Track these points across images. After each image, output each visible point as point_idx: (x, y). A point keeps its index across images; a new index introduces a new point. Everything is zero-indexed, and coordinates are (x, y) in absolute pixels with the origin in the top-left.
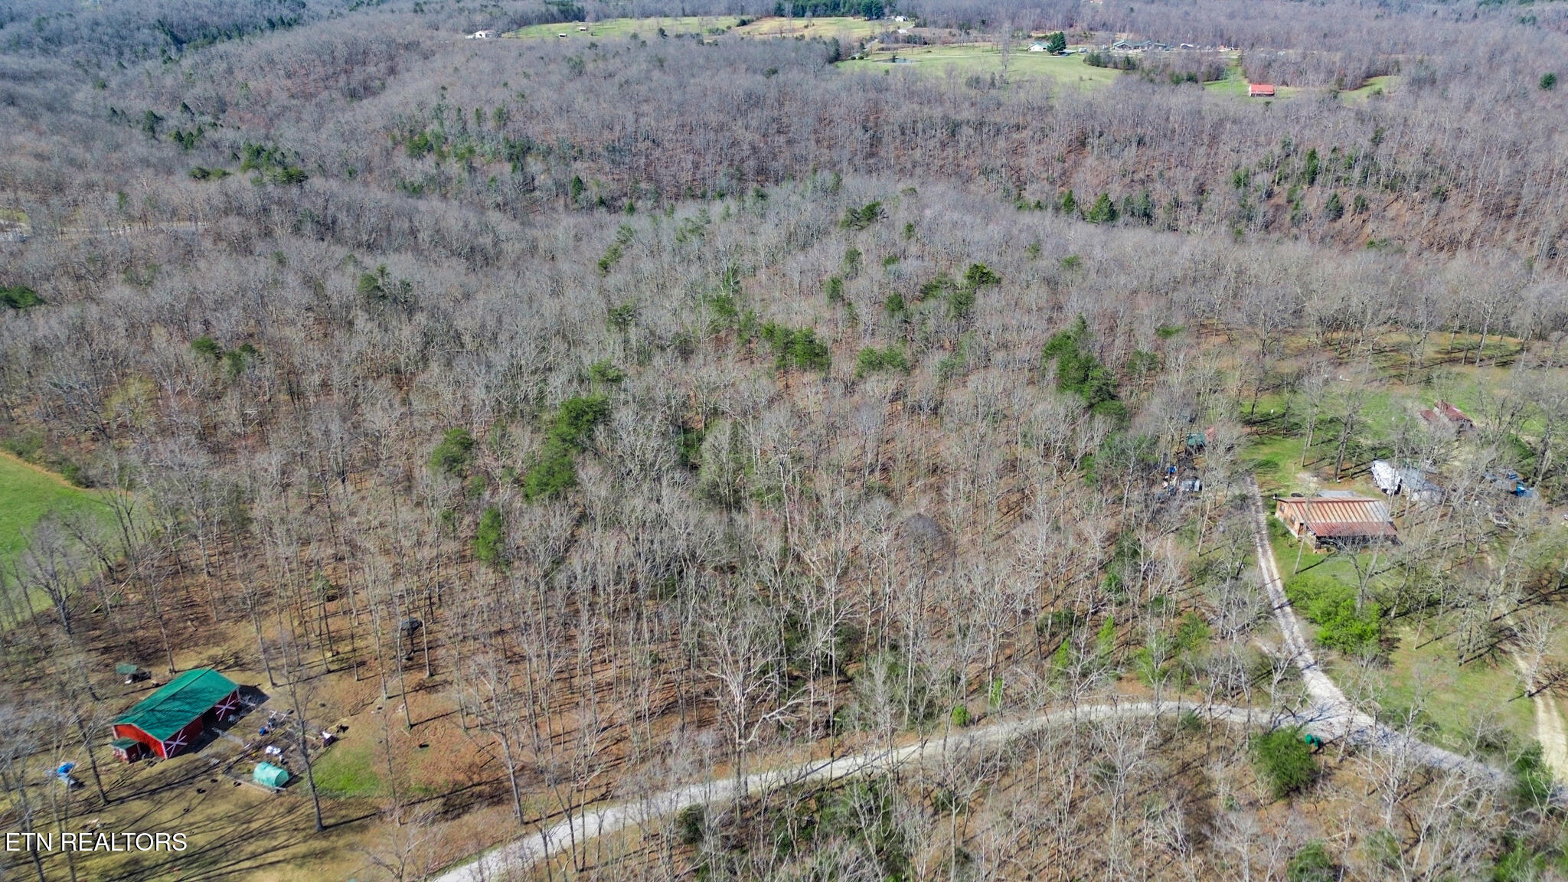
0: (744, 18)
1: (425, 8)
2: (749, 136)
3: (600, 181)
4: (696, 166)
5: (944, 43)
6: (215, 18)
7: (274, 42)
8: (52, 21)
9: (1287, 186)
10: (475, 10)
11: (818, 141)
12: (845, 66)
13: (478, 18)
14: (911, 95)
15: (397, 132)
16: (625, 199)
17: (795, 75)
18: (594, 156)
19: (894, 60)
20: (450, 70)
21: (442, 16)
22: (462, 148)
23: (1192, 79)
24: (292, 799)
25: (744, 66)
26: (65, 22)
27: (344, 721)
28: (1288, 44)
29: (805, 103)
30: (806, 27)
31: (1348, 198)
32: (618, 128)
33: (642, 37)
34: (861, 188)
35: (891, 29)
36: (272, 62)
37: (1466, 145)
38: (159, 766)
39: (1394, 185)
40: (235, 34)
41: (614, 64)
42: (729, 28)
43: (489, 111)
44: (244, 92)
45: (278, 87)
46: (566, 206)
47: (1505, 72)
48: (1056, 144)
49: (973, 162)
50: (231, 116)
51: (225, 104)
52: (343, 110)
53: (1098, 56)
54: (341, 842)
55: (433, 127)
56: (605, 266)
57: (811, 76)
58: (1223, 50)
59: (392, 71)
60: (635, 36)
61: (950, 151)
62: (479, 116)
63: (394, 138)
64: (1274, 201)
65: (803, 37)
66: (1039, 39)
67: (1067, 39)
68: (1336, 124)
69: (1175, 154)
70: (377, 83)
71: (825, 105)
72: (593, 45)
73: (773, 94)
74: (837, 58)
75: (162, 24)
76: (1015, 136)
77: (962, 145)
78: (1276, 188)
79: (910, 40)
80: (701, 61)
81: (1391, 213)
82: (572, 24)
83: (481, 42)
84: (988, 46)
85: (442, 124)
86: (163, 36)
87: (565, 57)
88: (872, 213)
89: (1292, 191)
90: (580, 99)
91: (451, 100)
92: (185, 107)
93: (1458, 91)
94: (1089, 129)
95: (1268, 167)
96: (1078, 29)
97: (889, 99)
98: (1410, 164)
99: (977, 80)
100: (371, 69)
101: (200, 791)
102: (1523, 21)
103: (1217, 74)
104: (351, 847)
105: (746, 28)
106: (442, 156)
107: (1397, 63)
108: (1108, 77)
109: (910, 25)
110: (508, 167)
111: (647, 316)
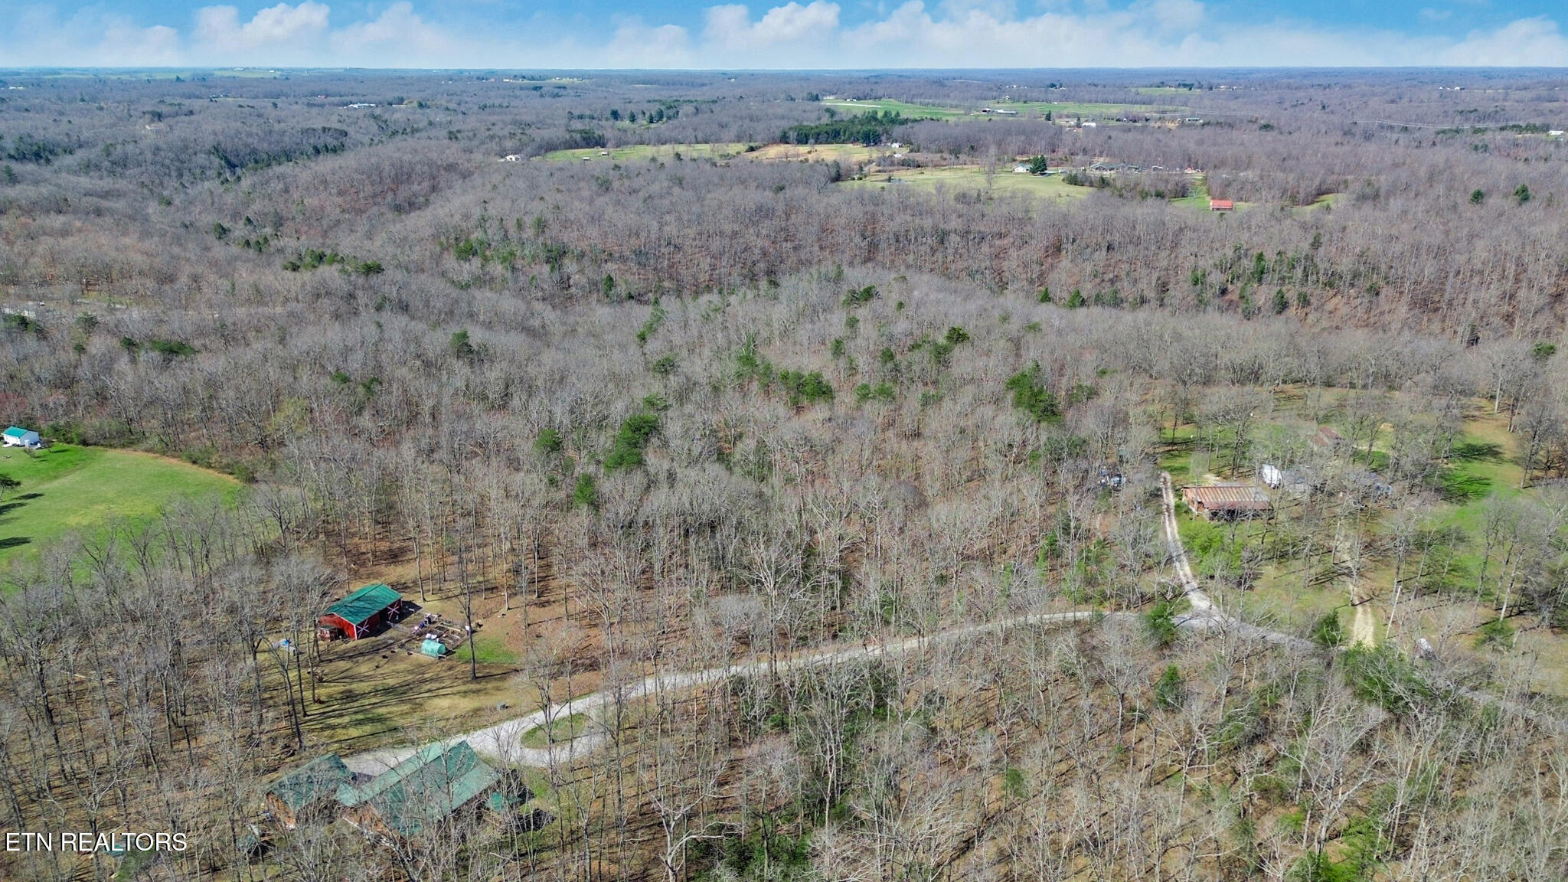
0: (752, 144)
1: (459, 135)
2: (760, 243)
3: (628, 279)
4: (713, 268)
5: (936, 166)
6: (265, 145)
7: (326, 164)
8: (119, 147)
9: (1240, 285)
10: (504, 137)
11: (821, 248)
12: (845, 185)
13: (509, 144)
14: (904, 208)
15: (443, 239)
16: (650, 295)
17: (800, 191)
18: (623, 259)
19: (889, 180)
20: (489, 187)
21: (475, 142)
22: (505, 251)
23: (1160, 195)
24: (450, 663)
25: (755, 184)
26: (130, 148)
27: (480, 622)
28: (1249, 166)
29: (810, 215)
30: (809, 152)
31: (1291, 294)
32: (644, 235)
33: (660, 160)
34: (858, 276)
35: (888, 154)
36: (325, 182)
37: (1397, 248)
38: (351, 644)
39: (1331, 282)
40: (284, 158)
41: (638, 182)
42: (738, 153)
43: (529, 221)
44: (300, 207)
45: (332, 204)
46: (598, 301)
47: (1440, 189)
48: (1034, 250)
49: (960, 265)
50: (288, 227)
51: (281, 218)
52: (394, 221)
53: (1076, 176)
54: (489, 686)
55: (477, 235)
56: (643, 338)
57: (815, 191)
58: (1189, 171)
59: (434, 189)
60: (654, 160)
61: (939, 256)
62: (520, 225)
63: (441, 244)
64: (1228, 297)
65: (807, 160)
66: (1023, 162)
67: (1048, 163)
68: (1281, 231)
69: (1140, 257)
70: (422, 199)
71: (828, 217)
72: (617, 167)
73: (780, 208)
74: (838, 178)
75: (216, 150)
76: (998, 242)
77: (950, 251)
78: (1230, 287)
79: (905, 164)
80: (716, 180)
81: (1330, 306)
82: (595, 149)
83: (513, 165)
84: (975, 168)
85: (485, 232)
86: (218, 160)
87: (593, 176)
88: (869, 294)
89: (1243, 289)
90: (610, 210)
91: (492, 211)
92: (249, 220)
93: (1396, 204)
94: (1063, 235)
95: (1221, 267)
96: (1060, 154)
97: (885, 212)
98: (1345, 265)
99: (964, 195)
100: (415, 187)
101: (384, 657)
102: (1476, 148)
103: (1182, 192)
104: (498, 689)
105: (754, 154)
106: (486, 259)
107: (1346, 182)
108: (1082, 193)
109: (905, 150)
110: (547, 268)
111: (685, 367)
